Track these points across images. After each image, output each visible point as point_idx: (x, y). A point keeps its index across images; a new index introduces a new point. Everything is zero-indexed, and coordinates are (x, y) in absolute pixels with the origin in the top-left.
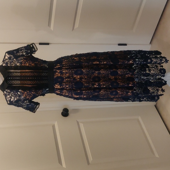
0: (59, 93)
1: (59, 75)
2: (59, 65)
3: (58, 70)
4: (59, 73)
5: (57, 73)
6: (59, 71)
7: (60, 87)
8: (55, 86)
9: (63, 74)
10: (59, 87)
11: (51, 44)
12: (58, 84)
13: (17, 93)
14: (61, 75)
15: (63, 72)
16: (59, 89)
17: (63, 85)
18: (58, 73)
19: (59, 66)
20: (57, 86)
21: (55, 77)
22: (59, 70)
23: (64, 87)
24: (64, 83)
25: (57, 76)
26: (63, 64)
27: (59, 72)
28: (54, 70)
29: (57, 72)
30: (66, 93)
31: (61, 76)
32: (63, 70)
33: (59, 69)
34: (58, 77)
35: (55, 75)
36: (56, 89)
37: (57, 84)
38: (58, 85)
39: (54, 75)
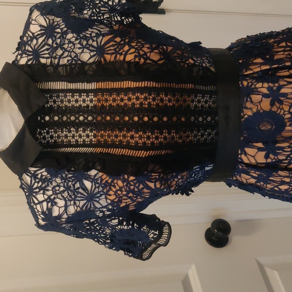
0: (253, 181)
1: (266, 105)
2: (259, 60)
3: (259, 85)
4: (265, 96)
5: (256, 98)
6: (263, 87)
7: (267, 157)
8: (246, 154)
9: (281, 103)
10: (261, 158)
11: (170, 11)
12: (260, 145)
13: (78, 185)
14: (272, 104)
15: (283, 91)
16: (256, 167)
17: (282, 149)
18: (259, 97)
19: (261, 64)
20: (254, 155)
21: (250, 113)
22: (266, 85)
23: (281, 157)
24: (284, 141)
25: (258, 111)
26: (276, 57)
27: (265, 91)
28: (245, 83)
29: (259, 93)
30: (283, 183)
31: (275, 109)
32: (282, 83)
33: (263, 77)
34: (260, 116)
35: (249, 105)
36: (247, 165)
37: (253, 147)
38: (260, 149)
39: (241, 107)
